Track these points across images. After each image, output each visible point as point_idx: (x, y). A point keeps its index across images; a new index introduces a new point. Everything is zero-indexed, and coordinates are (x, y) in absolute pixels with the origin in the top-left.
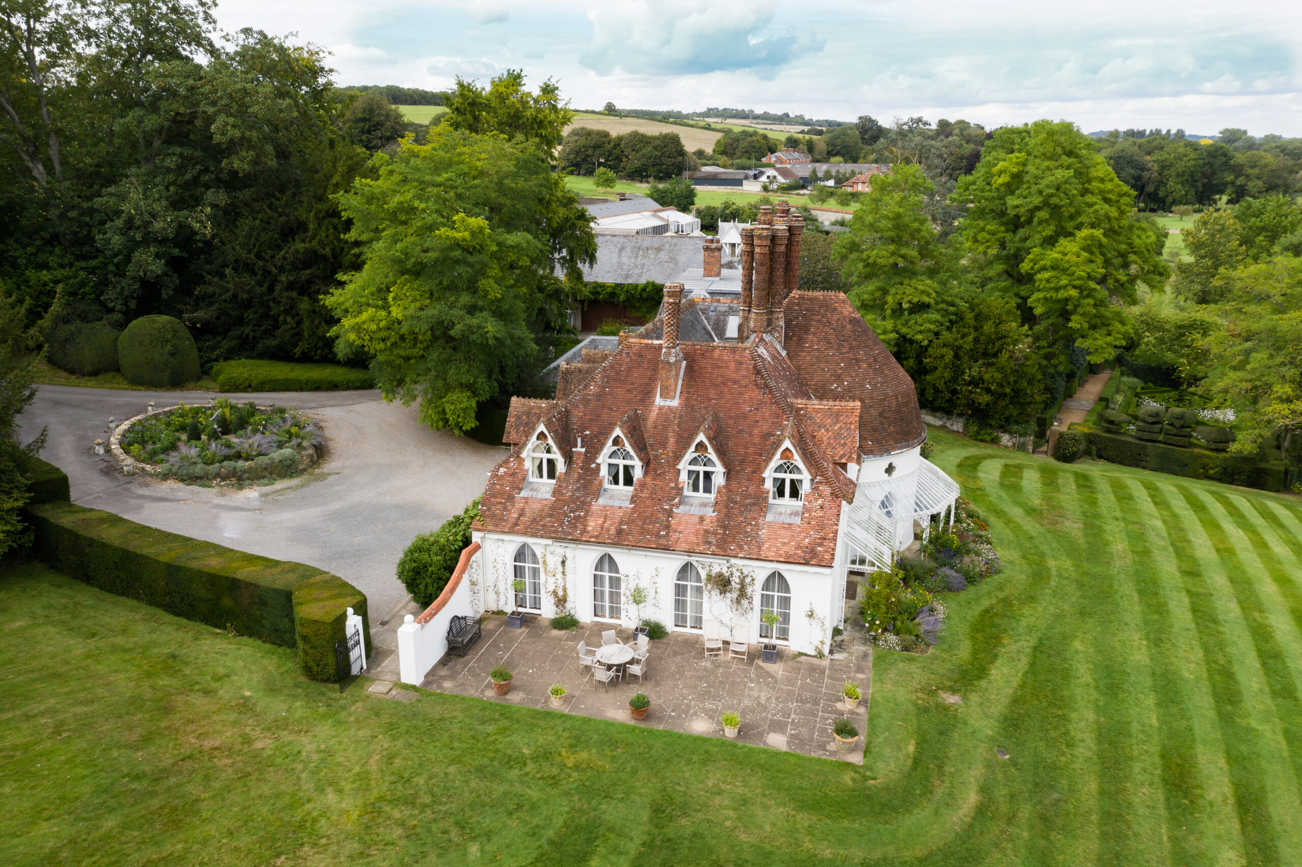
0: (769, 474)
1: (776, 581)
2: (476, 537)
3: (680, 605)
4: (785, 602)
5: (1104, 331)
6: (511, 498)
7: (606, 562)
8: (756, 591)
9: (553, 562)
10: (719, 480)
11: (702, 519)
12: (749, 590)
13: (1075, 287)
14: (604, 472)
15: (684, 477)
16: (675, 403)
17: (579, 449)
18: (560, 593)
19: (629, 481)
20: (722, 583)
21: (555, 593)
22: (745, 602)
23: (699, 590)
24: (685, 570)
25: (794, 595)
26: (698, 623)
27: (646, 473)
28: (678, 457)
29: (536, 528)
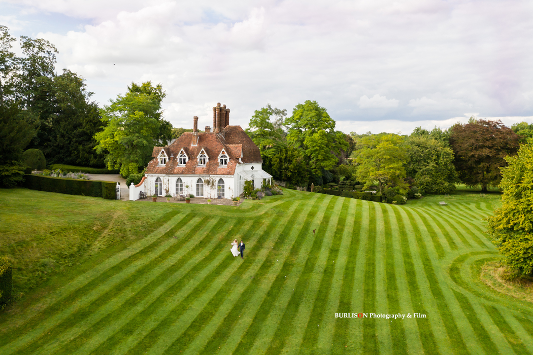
0: (219, 158)
1: (221, 181)
2: (146, 175)
3: (198, 190)
4: (223, 186)
5: (329, 161)
6: (154, 167)
7: (179, 180)
8: (216, 184)
9: (166, 181)
10: (207, 160)
11: (203, 168)
12: (214, 183)
13: (318, 146)
14: (178, 160)
15: (198, 160)
16: (196, 145)
17: (172, 156)
18: (167, 189)
19: (185, 163)
20: (208, 182)
21: (166, 189)
22: (214, 187)
23: (202, 186)
24: (199, 180)
25: (225, 184)
26: (202, 195)
27: (189, 160)
28: (197, 156)
29: (161, 172)
